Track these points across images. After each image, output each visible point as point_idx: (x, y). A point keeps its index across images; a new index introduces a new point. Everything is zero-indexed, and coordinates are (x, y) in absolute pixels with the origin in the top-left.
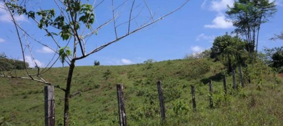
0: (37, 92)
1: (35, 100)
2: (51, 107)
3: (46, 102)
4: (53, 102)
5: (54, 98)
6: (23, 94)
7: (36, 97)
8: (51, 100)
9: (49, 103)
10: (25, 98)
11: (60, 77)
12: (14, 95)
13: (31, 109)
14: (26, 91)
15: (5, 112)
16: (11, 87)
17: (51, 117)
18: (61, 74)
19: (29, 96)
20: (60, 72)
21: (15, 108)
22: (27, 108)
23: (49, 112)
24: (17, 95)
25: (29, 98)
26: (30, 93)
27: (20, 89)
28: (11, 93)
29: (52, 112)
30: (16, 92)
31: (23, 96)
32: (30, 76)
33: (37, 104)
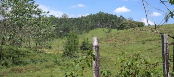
0: (150, 40)
1: (150, 45)
2: (166, 48)
3: (163, 44)
4: (167, 44)
5: (168, 42)
6: (143, 41)
7: (150, 43)
8: (166, 43)
9: (165, 45)
10: (144, 43)
11: (165, 31)
12: (137, 42)
13: (147, 50)
14: (144, 39)
15: (133, 51)
16: (135, 37)
17: (166, 54)
18: (166, 28)
19: (146, 42)
20: (165, 28)
21: (138, 49)
22: (145, 49)
23: (165, 50)
24: (139, 42)
25: (146, 43)
26: (146, 41)
27: (140, 38)
28: (136, 41)
29: (167, 51)
30: (138, 40)
31: (142, 42)
32: (151, 29)
33: (151, 47)
